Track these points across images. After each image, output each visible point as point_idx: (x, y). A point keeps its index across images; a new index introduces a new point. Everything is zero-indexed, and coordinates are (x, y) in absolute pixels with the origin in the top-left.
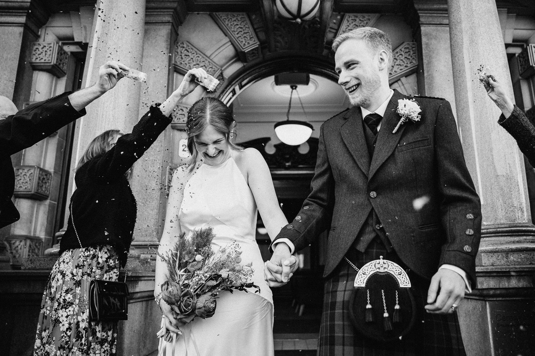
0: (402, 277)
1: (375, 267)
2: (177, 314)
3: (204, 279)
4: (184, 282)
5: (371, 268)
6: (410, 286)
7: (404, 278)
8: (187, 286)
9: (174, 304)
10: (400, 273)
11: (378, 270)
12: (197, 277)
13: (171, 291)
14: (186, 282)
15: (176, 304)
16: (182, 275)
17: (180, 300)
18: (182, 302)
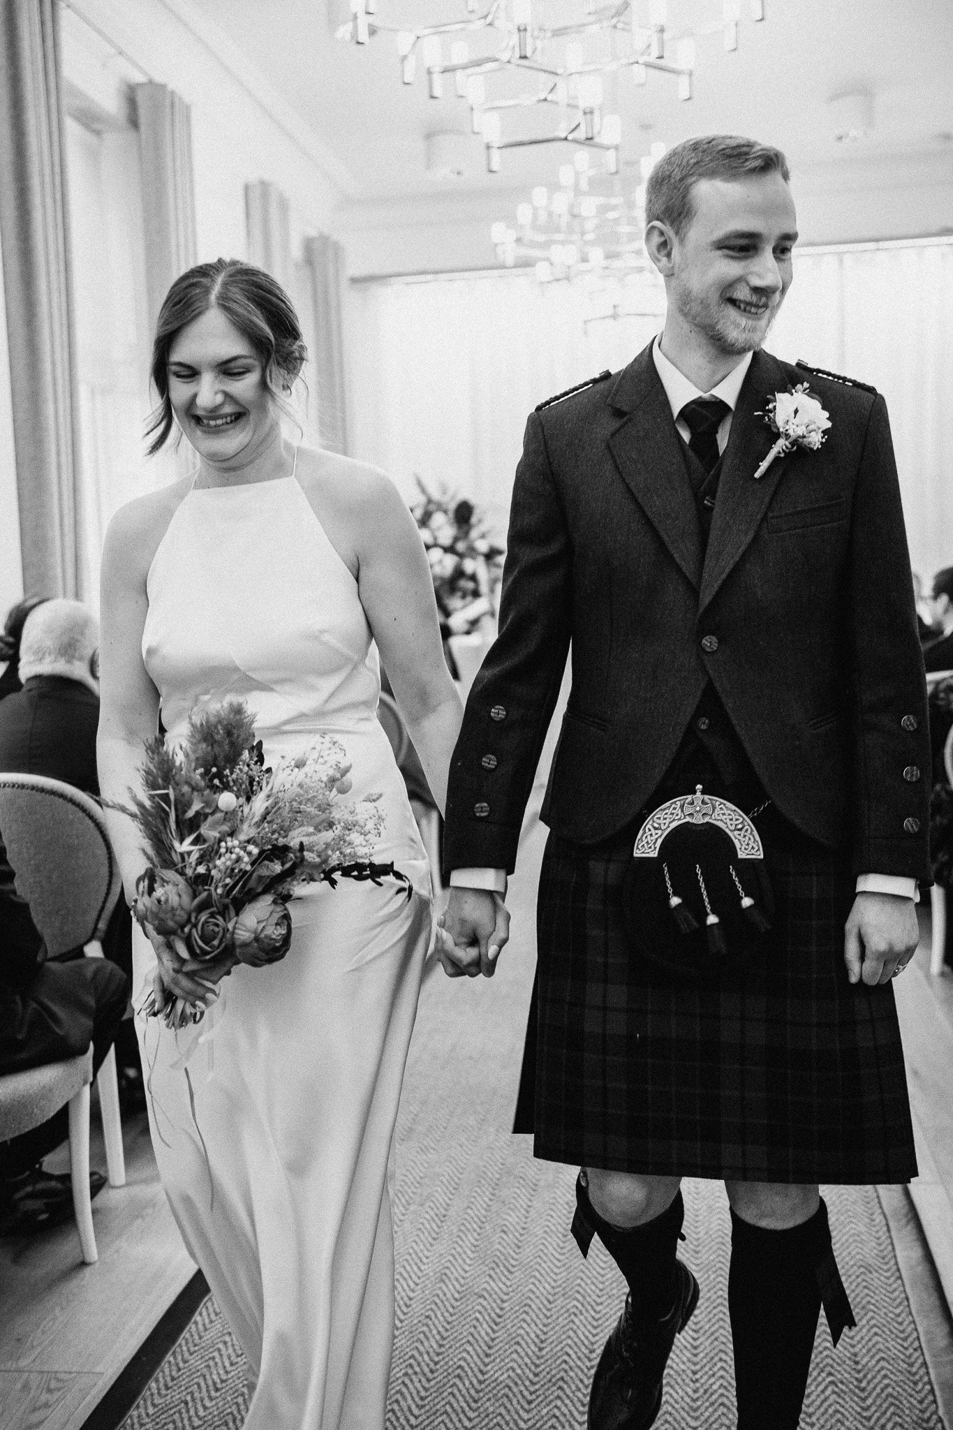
0: (745, 836)
1: (682, 811)
2: (182, 961)
3: (246, 859)
4: (195, 869)
5: (672, 814)
6: (762, 857)
7: (747, 838)
8: (205, 879)
9: (174, 933)
10: (740, 826)
11: (688, 819)
12: (228, 855)
13: (163, 899)
14: (201, 870)
15: (179, 931)
16: (189, 853)
17: (189, 920)
18: (195, 926)
